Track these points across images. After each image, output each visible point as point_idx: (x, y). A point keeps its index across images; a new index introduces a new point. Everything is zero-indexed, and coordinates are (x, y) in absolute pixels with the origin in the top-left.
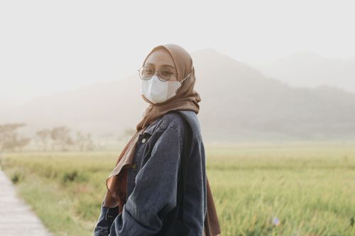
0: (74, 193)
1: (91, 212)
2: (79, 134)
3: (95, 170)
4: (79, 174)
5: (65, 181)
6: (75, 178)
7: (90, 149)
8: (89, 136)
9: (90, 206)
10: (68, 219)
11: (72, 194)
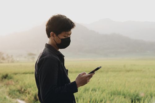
0: (7, 85)
1: (15, 94)
2: (7, 55)
3: (16, 74)
4: (9, 75)
5: (2, 79)
6: (7, 78)
7: (13, 62)
8: (12, 56)
9: (14, 91)
10: (5, 98)
11: (6, 85)
